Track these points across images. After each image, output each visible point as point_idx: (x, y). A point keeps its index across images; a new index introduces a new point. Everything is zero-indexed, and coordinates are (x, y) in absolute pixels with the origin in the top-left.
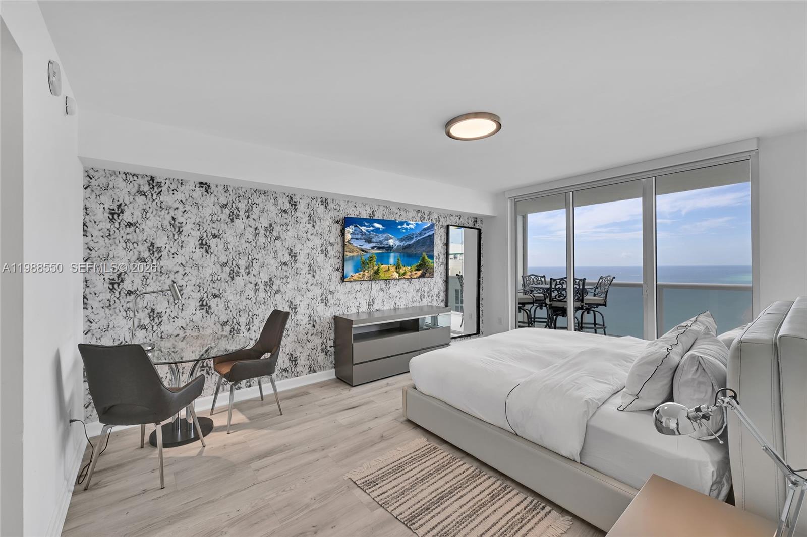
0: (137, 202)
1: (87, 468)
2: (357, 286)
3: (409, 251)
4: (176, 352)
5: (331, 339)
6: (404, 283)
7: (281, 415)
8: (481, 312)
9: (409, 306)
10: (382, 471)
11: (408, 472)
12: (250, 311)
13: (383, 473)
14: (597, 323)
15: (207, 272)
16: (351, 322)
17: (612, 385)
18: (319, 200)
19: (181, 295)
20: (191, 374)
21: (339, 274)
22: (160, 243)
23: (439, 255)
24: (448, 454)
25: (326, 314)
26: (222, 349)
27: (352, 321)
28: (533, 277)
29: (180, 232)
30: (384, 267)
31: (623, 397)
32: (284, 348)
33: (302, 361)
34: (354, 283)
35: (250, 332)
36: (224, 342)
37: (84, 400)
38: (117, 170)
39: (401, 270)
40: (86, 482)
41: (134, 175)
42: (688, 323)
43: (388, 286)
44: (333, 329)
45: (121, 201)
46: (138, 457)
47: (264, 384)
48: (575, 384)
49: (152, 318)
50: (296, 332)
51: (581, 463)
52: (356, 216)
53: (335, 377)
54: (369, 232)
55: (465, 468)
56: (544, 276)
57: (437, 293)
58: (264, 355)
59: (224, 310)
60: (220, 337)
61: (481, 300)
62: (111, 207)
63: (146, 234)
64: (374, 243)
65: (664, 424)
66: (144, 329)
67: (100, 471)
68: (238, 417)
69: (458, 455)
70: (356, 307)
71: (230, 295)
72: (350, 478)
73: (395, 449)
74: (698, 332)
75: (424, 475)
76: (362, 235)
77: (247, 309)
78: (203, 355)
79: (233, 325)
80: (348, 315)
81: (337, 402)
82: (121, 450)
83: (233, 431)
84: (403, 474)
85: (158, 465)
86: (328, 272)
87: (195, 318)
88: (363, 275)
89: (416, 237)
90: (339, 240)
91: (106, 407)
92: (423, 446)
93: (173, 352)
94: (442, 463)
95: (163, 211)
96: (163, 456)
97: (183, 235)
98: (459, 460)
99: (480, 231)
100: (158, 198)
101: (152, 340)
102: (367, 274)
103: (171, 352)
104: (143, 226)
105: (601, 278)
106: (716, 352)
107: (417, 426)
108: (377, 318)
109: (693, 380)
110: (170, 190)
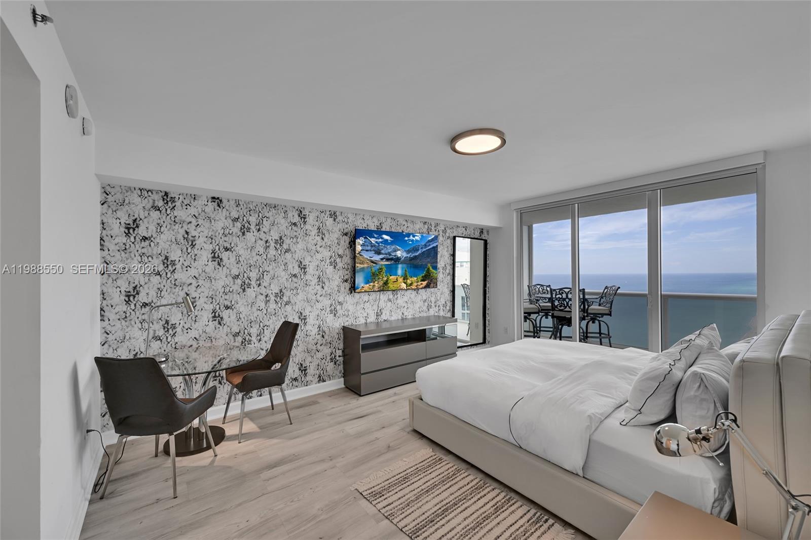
0: (152, 217)
1: (103, 476)
2: (365, 297)
3: (415, 262)
4: (190, 362)
5: (340, 348)
6: (412, 294)
7: (291, 424)
8: (487, 321)
9: (416, 316)
10: (388, 482)
11: (413, 483)
12: (261, 322)
13: (389, 484)
14: (602, 332)
15: (219, 285)
16: (359, 333)
17: (615, 399)
18: (328, 213)
19: (194, 307)
20: (204, 384)
21: (348, 285)
22: (174, 256)
23: (445, 266)
24: (453, 465)
25: (335, 324)
26: (234, 359)
27: (360, 331)
28: (538, 286)
29: (193, 246)
30: (392, 278)
31: (626, 411)
32: (294, 359)
33: (311, 371)
34: (363, 294)
35: (261, 342)
36: (235, 352)
37: (101, 408)
38: (132, 185)
39: (408, 281)
40: (102, 491)
41: (149, 191)
42: (692, 337)
43: (396, 297)
44: (342, 339)
45: (136, 216)
46: (152, 466)
47: (275, 393)
48: (578, 398)
49: (166, 329)
50: (305, 342)
51: (584, 477)
52: (364, 228)
53: (343, 386)
54: (378, 244)
55: (470, 479)
56: (550, 286)
57: (444, 303)
58: (274, 365)
59: (235, 321)
60: (232, 347)
61: (487, 309)
62: (127, 222)
63: (160, 247)
64: (383, 254)
65: (664, 445)
66: (158, 340)
67: (116, 480)
68: (249, 426)
69: (463, 466)
70: (364, 317)
71: (242, 306)
72: (356, 489)
73: (401, 460)
74: (701, 347)
75: (429, 486)
76: (372, 246)
77: (258, 320)
78: (215, 365)
79: (245, 335)
80: (356, 325)
81: (345, 411)
82: (136, 459)
83: (244, 440)
84: (408, 486)
85: (171, 474)
86: (336, 283)
87: (208, 329)
88: (374, 286)
89: (422, 248)
90: (348, 252)
91: (121, 418)
92: (429, 456)
93: (187, 362)
94: (447, 475)
95: (177, 225)
96: (176, 465)
97: (196, 249)
98: (464, 471)
99: (486, 242)
100: (172, 213)
101: (166, 351)
102: (377, 285)
103: (184, 363)
104: (158, 240)
105: (606, 288)
106: (719, 368)
107: (423, 436)
108: (385, 328)
109: (695, 396)
110: (183, 205)
